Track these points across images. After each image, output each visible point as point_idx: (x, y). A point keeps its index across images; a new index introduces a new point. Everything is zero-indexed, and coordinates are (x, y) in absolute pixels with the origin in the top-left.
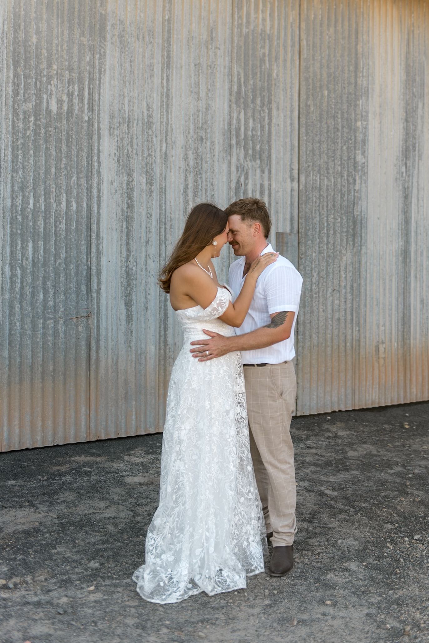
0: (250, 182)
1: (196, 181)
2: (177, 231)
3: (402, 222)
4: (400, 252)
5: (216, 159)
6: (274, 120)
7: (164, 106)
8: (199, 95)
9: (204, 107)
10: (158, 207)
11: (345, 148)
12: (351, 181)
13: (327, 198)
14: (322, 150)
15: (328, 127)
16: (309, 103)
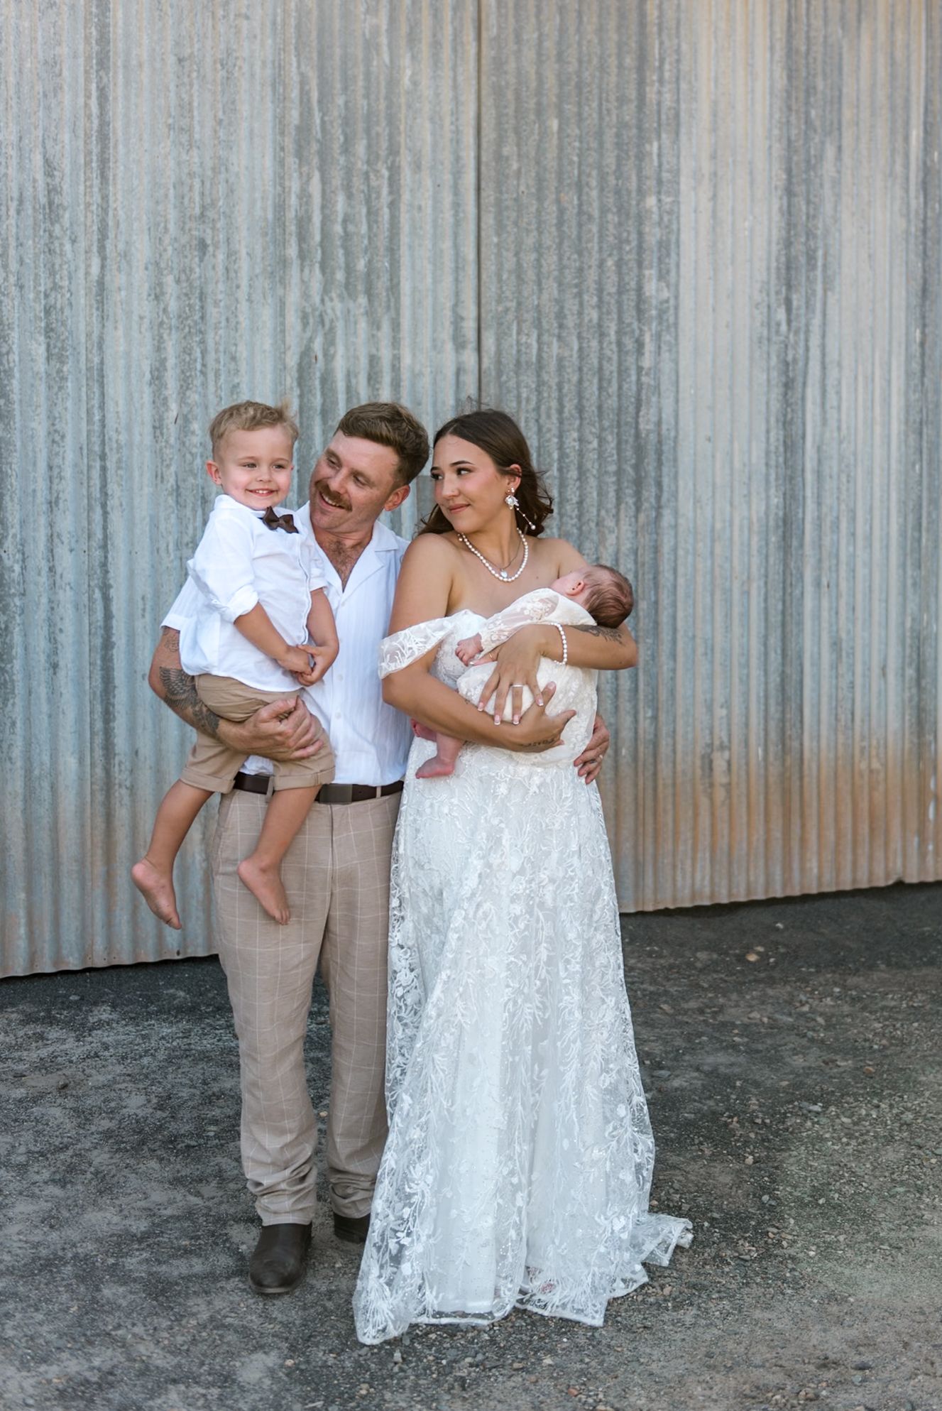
0: (340, 350)
1: (187, 351)
2: (136, 474)
3: (777, 448)
4: (772, 523)
5: (242, 294)
6: (406, 196)
7: (94, 165)
8: (191, 136)
9: (209, 163)
10: (84, 415)
11: (610, 263)
12: (629, 344)
13: (560, 389)
14: (544, 270)
15: (561, 211)
16: (506, 151)
